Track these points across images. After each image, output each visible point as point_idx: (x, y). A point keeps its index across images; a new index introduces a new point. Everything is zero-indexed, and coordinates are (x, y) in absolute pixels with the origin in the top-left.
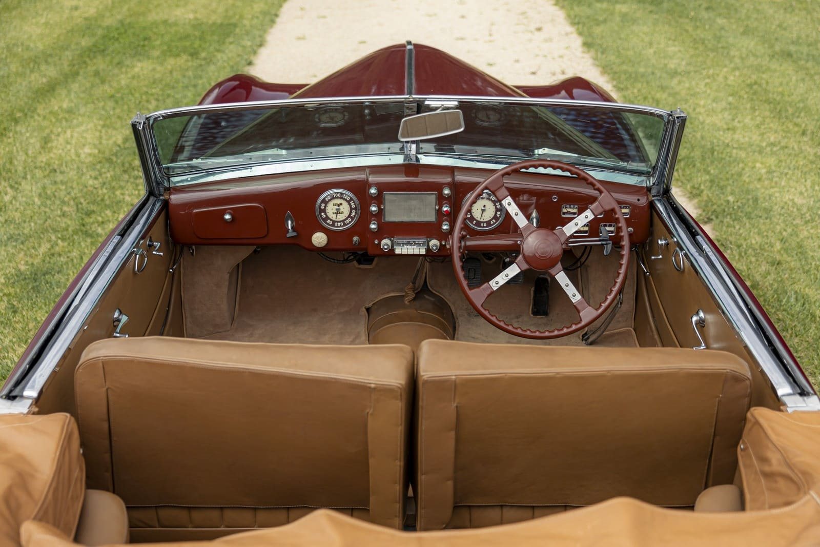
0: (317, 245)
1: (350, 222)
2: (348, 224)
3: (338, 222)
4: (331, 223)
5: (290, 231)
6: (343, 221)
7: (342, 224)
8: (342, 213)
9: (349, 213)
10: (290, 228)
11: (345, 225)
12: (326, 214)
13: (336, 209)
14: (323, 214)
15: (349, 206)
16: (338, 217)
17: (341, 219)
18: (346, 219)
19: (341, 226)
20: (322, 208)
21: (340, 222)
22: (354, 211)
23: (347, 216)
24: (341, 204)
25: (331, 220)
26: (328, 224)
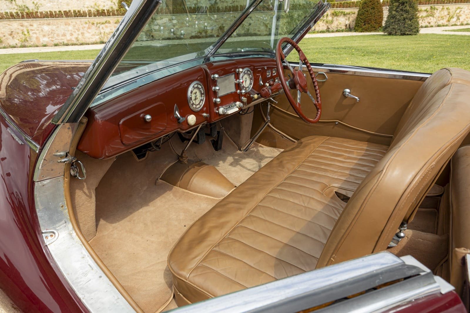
0: (191, 124)
2: (202, 105)
4: (195, 106)
7: (199, 106)
8: (197, 98)
10: (179, 116)
13: (195, 96)
14: (191, 101)
15: (200, 92)
17: (198, 103)
20: (191, 97)
22: (203, 96)
23: (200, 100)
24: (196, 92)
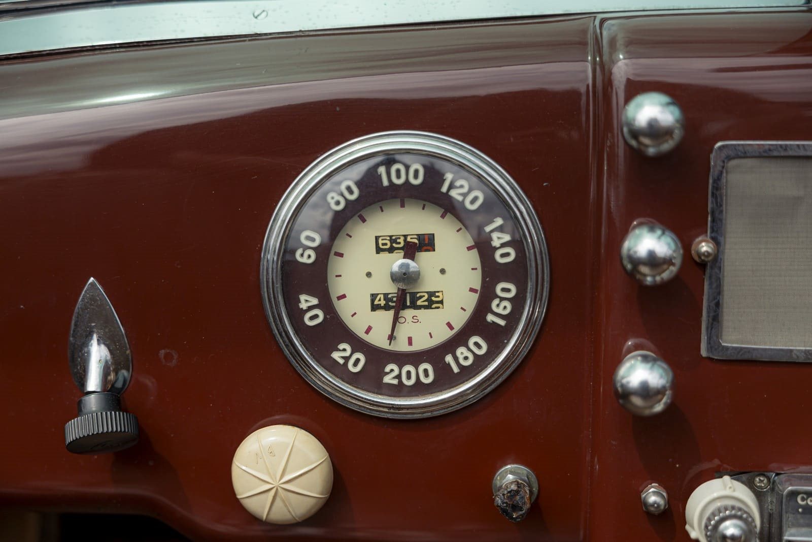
0: (260, 507)
1: (480, 362)
2: (467, 373)
3: (401, 359)
4: (357, 362)
5: (92, 403)
6: (435, 355)
7: (426, 372)
8: (430, 305)
9: (470, 308)
10: (93, 382)
11: (445, 378)
12: (326, 304)
13: (395, 278)
14: (306, 301)
15: (473, 258)
16: (403, 332)
17: (422, 343)
18: (450, 346)
19: (419, 388)
20: (306, 257)
21: (415, 358)
22: (506, 289)
23: (460, 321)
24: (426, 243)
25: (359, 344)
26: (339, 370)
